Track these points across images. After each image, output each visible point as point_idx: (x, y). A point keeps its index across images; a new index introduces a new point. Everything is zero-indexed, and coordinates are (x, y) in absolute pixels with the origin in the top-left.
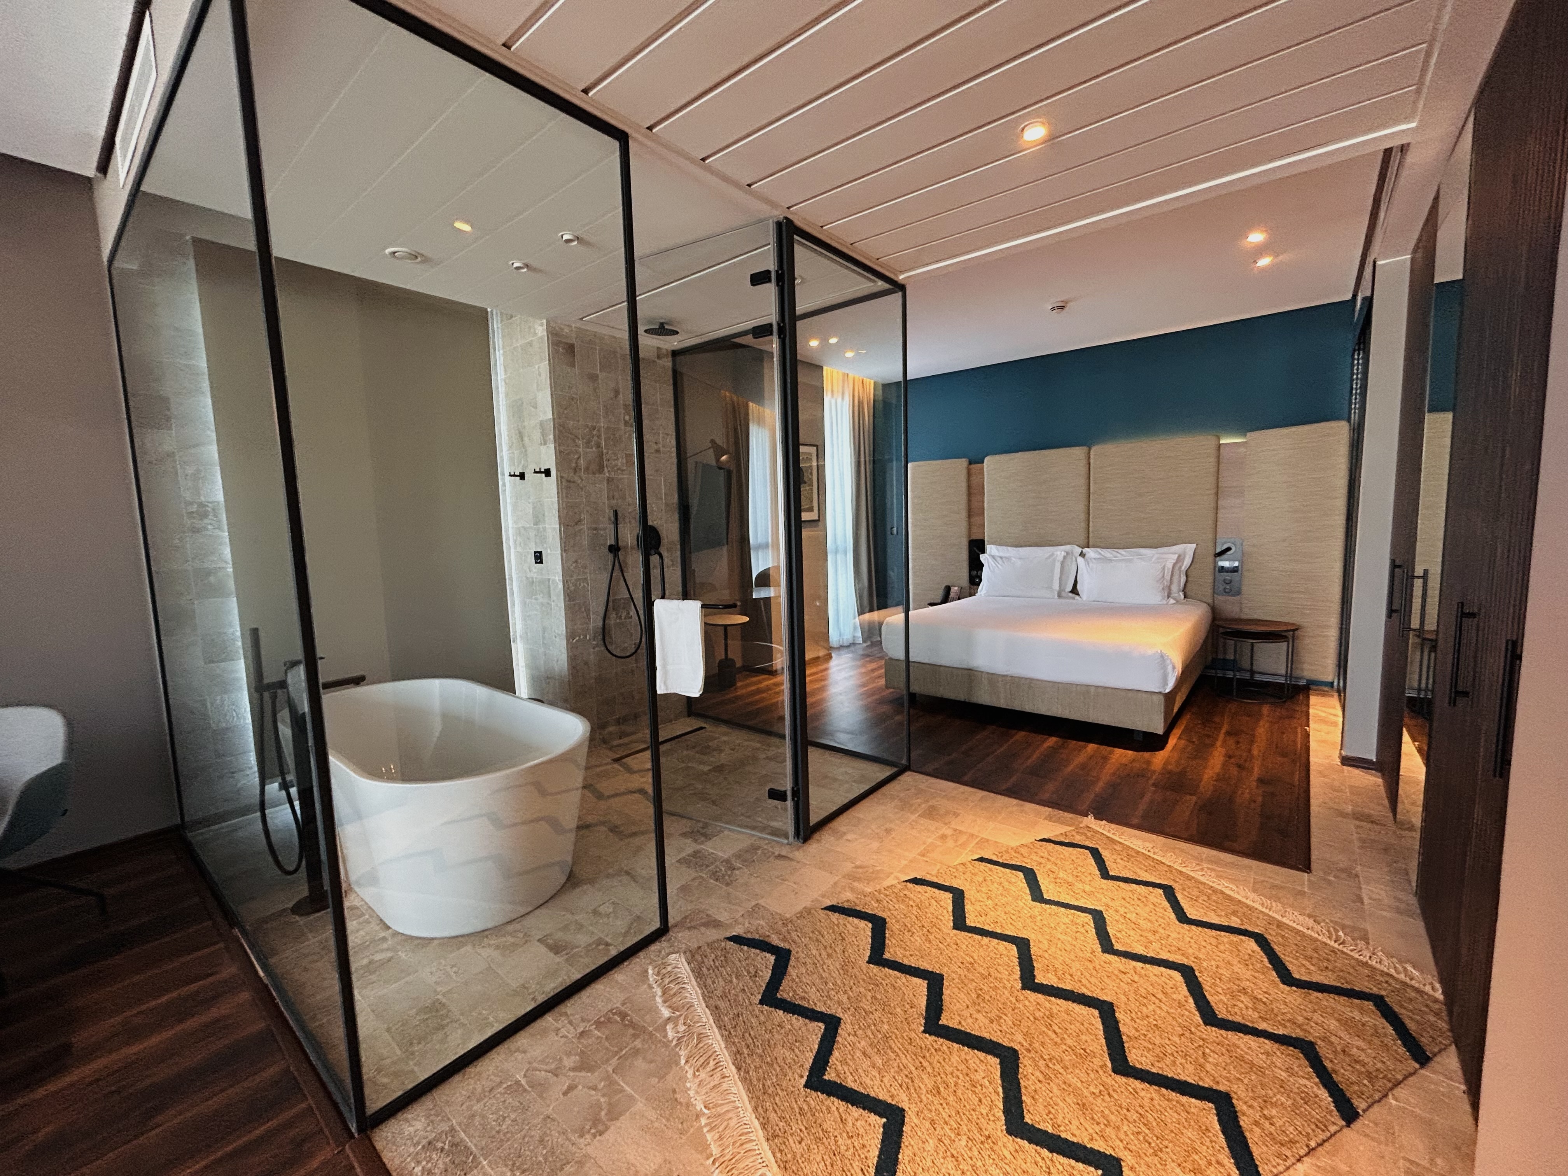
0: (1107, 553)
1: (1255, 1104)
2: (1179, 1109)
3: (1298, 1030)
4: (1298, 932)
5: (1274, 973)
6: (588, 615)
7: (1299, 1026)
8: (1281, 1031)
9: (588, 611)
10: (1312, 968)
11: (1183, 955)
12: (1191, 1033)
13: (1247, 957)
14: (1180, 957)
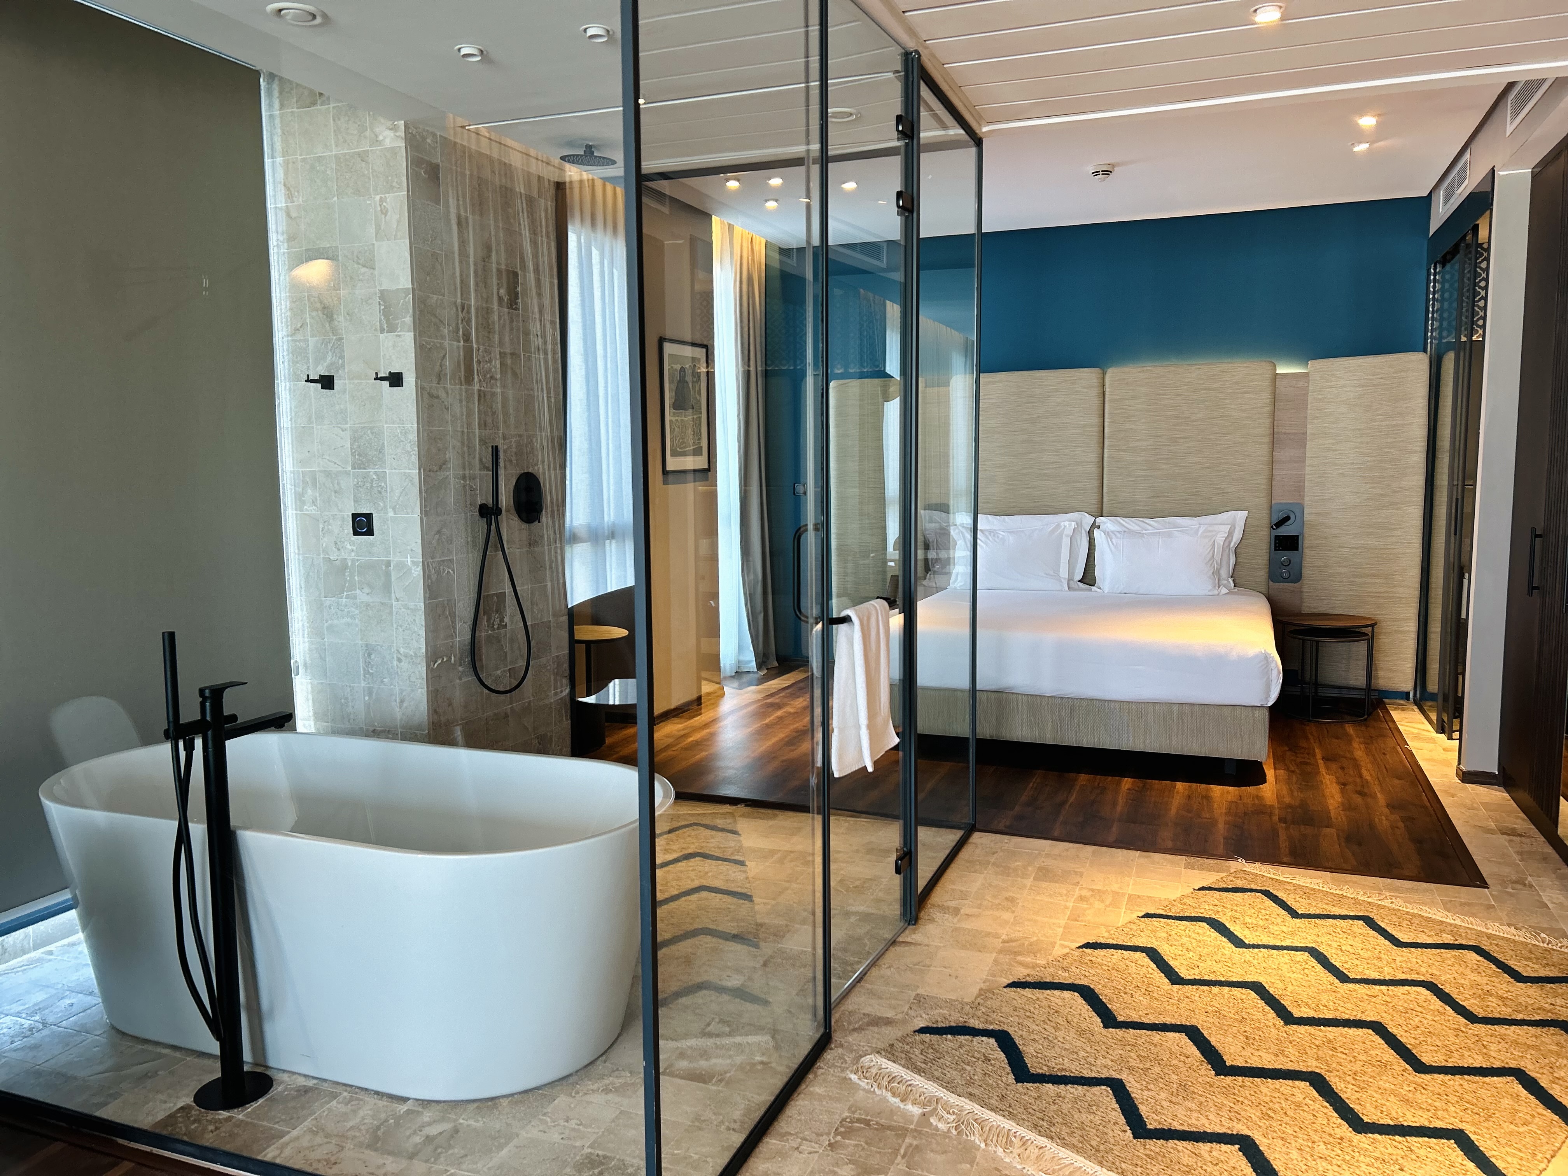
0: (1132, 524)
1: (1545, 1071)
2: (1488, 1087)
3: (1550, 1014)
4: (1508, 940)
5: (1506, 975)
6: (453, 622)
7: (1549, 1011)
8: (1537, 1018)
9: (453, 615)
10: (1535, 966)
11: (1418, 973)
12: (1463, 1032)
13: (1475, 967)
14: (1417, 976)
